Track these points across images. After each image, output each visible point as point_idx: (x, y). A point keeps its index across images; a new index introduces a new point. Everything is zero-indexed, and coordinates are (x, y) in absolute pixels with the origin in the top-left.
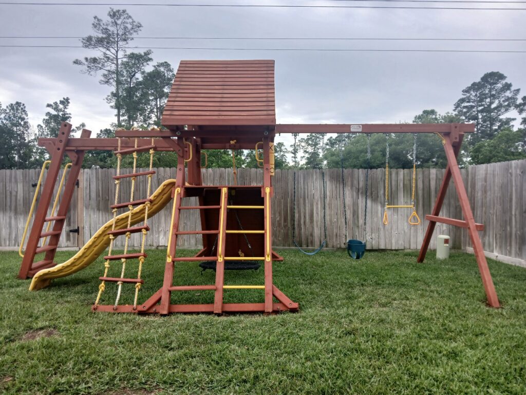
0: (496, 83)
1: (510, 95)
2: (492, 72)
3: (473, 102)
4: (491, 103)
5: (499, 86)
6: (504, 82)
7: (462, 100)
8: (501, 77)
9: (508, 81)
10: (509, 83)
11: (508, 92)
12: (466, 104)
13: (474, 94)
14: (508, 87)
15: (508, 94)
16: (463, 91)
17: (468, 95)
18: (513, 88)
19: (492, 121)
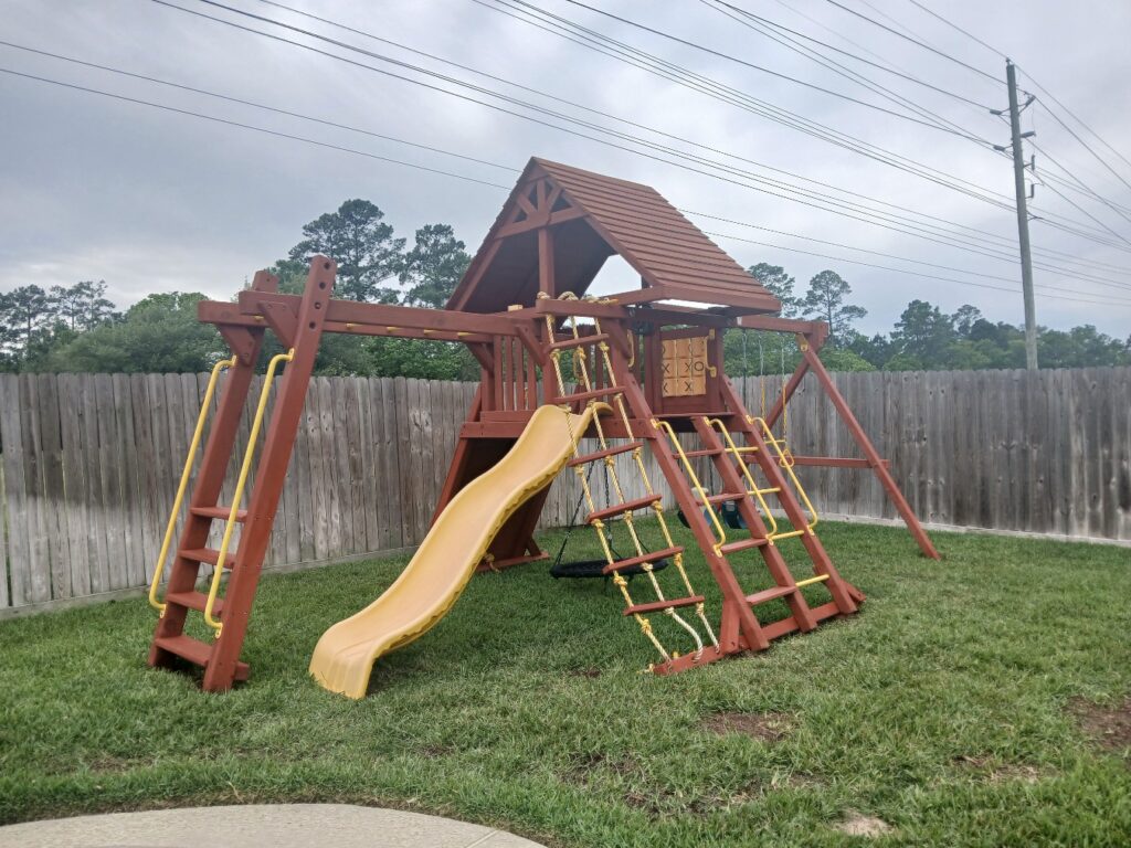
0: (365, 223)
1: (390, 248)
2: (359, 200)
3: (323, 252)
4: (358, 259)
5: (371, 228)
6: (379, 222)
7: (305, 247)
8: (374, 211)
9: (386, 220)
10: (388, 225)
11: (388, 241)
12: (311, 254)
13: (325, 237)
14: (385, 232)
15: (386, 245)
16: (305, 228)
17: (315, 237)
18: (395, 236)
19: (362, 291)
